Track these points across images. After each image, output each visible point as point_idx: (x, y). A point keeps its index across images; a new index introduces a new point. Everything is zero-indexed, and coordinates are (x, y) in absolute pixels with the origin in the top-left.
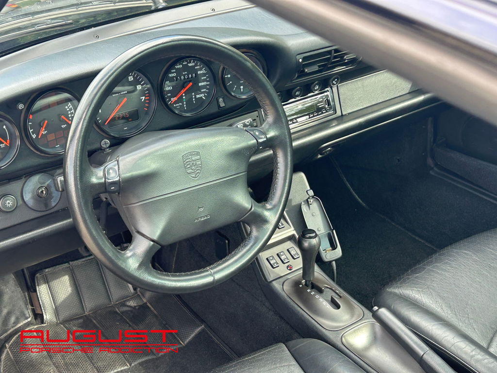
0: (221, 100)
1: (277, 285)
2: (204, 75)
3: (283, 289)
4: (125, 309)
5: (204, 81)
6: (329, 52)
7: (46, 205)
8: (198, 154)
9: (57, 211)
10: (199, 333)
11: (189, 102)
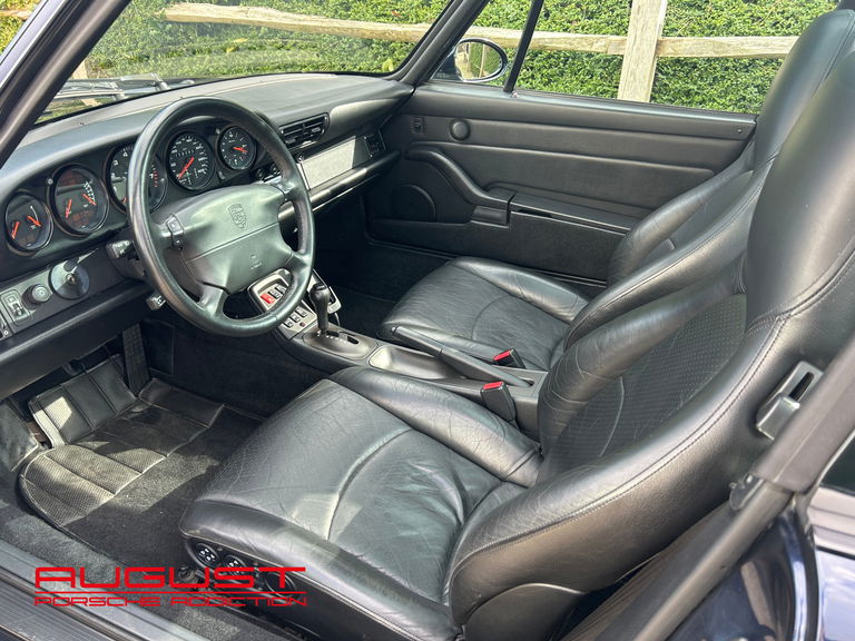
0: (220, 173)
1: (298, 341)
2: (200, 150)
3: (305, 343)
4: (132, 416)
5: (203, 156)
6: (300, 126)
7: (78, 292)
8: (240, 206)
9: (89, 299)
10: (222, 412)
11: (192, 177)
